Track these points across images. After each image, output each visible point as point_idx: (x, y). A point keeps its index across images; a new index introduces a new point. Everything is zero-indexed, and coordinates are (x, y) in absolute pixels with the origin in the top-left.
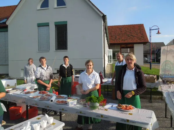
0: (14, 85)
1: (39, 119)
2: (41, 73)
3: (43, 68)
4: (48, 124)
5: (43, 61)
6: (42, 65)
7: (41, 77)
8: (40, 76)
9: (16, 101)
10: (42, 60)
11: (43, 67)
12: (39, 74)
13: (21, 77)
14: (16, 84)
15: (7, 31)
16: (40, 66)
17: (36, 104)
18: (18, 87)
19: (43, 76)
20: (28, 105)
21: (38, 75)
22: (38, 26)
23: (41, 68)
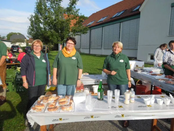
0: (142, 66)
1: (163, 97)
2: (169, 58)
3: (171, 53)
4: (171, 103)
5: (172, 46)
6: (171, 50)
7: (169, 62)
8: (168, 60)
9: (143, 80)
10: (171, 44)
11: (172, 51)
12: (167, 59)
13: (148, 61)
14: (143, 65)
15: (140, 17)
16: (169, 50)
17: (161, 86)
18: (144, 68)
19: (171, 61)
20: (152, 85)
21: (165, 59)
22: (172, 7)
23: (170, 52)
